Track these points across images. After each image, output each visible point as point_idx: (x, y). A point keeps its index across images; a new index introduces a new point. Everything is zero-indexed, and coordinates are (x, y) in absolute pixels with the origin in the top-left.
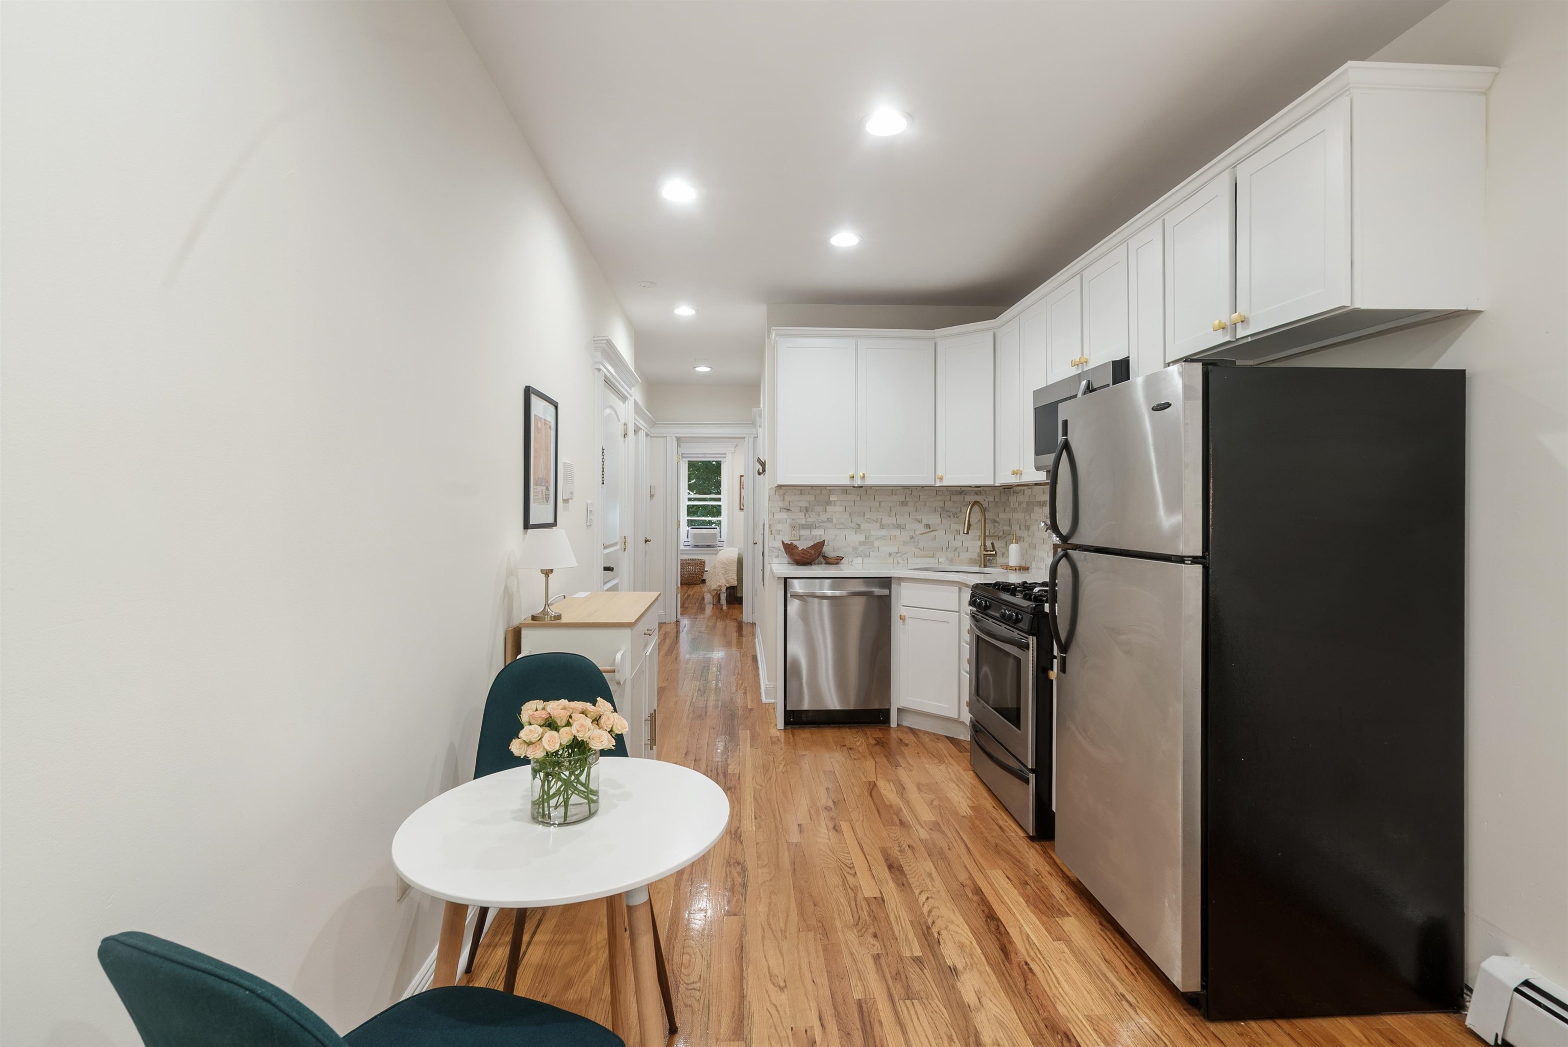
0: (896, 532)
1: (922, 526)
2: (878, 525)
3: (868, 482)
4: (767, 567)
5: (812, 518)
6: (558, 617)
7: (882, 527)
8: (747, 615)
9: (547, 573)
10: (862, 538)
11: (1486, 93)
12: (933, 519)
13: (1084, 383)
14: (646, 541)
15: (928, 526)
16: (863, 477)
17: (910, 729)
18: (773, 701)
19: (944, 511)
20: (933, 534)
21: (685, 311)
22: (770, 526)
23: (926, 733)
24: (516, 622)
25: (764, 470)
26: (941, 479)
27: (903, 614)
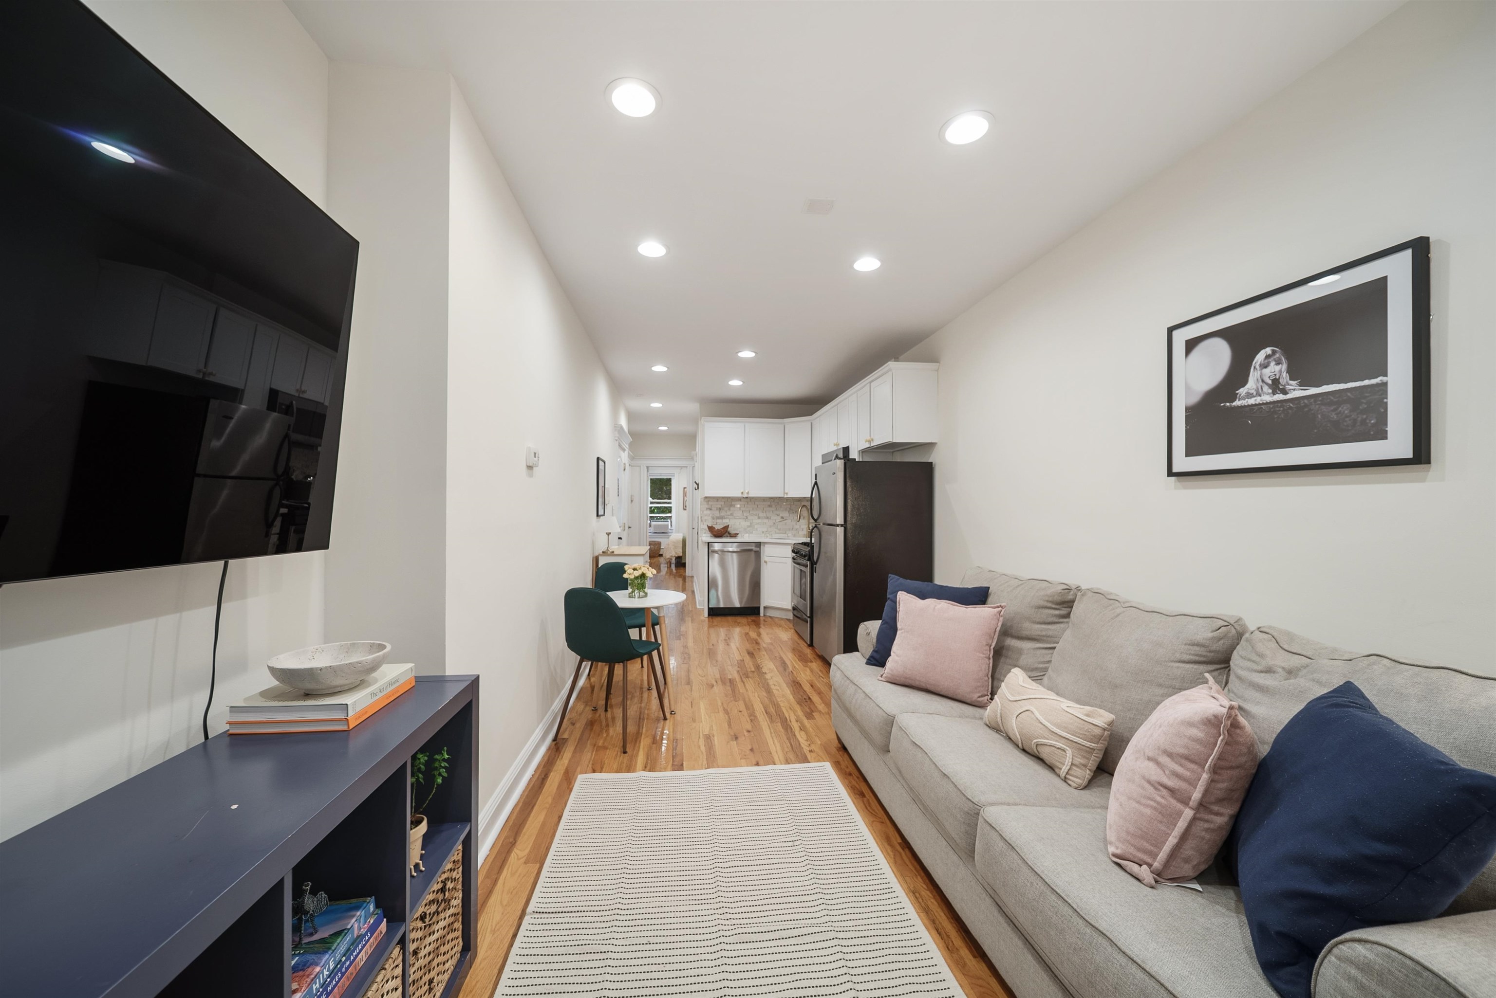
0: (766, 521)
1: (779, 517)
2: (757, 517)
3: (751, 495)
4: (700, 539)
5: (723, 514)
6: (613, 552)
7: (759, 518)
8: (688, 572)
9: (608, 534)
10: (749, 524)
11: (937, 371)
12: (786, 514)
13: (835, 454)
14: (629, 527)
15: (782, 518)
16: (748, 493)
17: (770, 617)
18: (702, 607)
19: (791, 511)
20: (785, 521)
21: (656, 405)
22: (701, 517)
23: (777, 618)
24: (596, 554)
25: (698, 488)
26: (787, 494)
27: (766, 560)
